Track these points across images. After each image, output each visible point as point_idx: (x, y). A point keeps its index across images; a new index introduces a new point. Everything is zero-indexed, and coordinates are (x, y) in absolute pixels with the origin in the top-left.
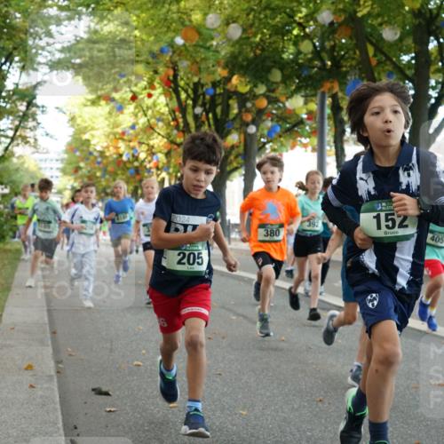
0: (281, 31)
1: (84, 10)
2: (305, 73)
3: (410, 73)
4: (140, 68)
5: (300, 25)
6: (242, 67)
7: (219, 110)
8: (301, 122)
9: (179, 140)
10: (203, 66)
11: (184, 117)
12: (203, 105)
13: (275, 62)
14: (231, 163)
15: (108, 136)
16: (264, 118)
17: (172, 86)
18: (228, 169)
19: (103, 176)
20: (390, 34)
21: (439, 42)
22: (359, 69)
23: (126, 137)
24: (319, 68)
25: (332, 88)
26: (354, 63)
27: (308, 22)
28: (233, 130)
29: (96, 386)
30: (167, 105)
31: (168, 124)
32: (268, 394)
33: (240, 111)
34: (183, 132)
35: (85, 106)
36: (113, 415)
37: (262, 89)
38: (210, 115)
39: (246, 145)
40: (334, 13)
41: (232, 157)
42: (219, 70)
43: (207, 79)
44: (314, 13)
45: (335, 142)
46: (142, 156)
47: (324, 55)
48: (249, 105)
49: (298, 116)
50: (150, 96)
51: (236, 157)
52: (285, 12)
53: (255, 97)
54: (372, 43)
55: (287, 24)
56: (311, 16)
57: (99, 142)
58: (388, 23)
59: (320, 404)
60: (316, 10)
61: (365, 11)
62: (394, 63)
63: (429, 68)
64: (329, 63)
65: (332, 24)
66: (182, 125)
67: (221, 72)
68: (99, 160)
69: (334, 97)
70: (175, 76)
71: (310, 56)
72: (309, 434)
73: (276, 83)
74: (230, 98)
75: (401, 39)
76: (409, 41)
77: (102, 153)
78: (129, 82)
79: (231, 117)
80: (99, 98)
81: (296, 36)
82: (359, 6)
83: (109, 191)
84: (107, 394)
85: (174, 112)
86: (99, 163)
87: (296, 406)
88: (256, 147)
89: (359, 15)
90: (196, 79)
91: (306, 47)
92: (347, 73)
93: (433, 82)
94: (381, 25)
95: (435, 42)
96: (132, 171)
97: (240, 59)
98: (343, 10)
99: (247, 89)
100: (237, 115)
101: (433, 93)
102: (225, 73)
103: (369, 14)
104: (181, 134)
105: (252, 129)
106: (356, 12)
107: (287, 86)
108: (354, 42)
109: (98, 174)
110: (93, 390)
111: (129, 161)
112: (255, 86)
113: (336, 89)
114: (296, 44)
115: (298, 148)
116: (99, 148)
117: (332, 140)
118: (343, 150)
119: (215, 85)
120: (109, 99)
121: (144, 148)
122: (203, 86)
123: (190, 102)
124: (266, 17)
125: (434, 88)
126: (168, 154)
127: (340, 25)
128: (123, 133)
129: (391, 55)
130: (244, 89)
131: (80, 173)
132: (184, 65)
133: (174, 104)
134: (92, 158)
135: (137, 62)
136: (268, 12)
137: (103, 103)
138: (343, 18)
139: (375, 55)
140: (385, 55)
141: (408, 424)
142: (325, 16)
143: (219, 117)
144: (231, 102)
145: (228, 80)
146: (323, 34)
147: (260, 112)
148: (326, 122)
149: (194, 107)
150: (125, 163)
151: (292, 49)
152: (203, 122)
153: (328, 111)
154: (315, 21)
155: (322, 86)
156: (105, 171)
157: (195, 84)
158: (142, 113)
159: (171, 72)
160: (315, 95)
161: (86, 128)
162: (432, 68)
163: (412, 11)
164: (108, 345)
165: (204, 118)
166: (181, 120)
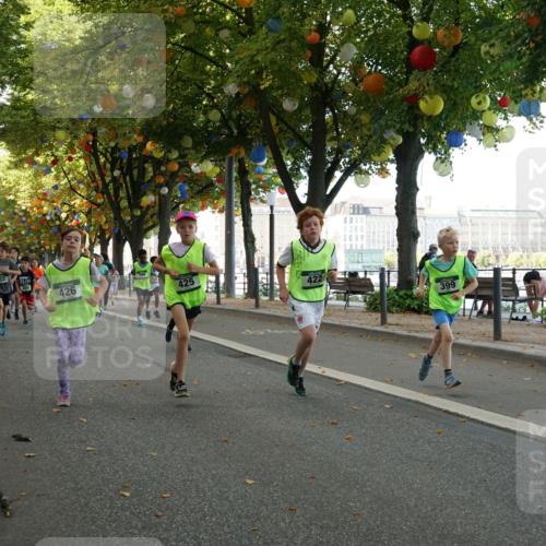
0: (192, 101)
1: (7, 78)
2: (214, 139)
3: (308, 140)
4: (61, 134)
5: (208, 95)
6: (155, 134)
7: (135, 172)
8: (211, 184)
9: (100, 201)
10: (119, 132)
11: (103, 179)
12: (121, 169)
13: (186, 129)
14: (147, 222)
15: (31, 197)
16: (177, 180)
17: (91, 151)
18: (145, 227)
19: (27, 234)
20: (289, 105)
21: (333, 112)
22: (263, 136)
23: (48, 198)
24: (227, 136)
25: (239, 153)
26: (258, 131)
27: (216, 93)
28: (149, 192)
29: (15, 433)
30: (86, 168)
31: (88, 186)
32: (178, 436)
33: (155, 175)
34: (103, 193)
35: (9, 168)
36: (31, 460)
37: (175, 154)
38: (128, 178)
39: (160, 205)
40: (239, 86)
41: (148, 216)
42: (135, 136)
43: (124, 144)
44: (222, 85)
45: (241, 203)
46: (64, 215)
47: (231, 123)
48: (163, 168)
49: (208, 178)
50: (70, 159)
51: (152, 216)
52: (195, 84)
53: (169, 161)
54: (274, 114)
55: (197, 95)
56: (219, 88)
57: (24, 203)
58: (288, 95)
59: (225, 444)
60: (223, 83)
61: (267, 84)
62: (294, 131)
63: (325, 137)
64: (236, 131)
65: (238, 94)
66: (101, 186)
67: (136, 139)
68: (24, 219)
69: (241, 162)
70: (95, 141)
71: (218, 124)
72: (214, 472)
73: (187, 149)
74: (146, 162)
75: (300, 109)
76: (307, 112)
77: (26, 212)
78: (51, 147)
79: (146, 180)
80: (21, 161)
81: (206, 106)
82: (262, 79)
83: (33, 248)
84: (26, 440)
85: (93, 174)
86: (23, 222)
87: (203, 447)
88: (169, 207)
89: (262, 87)
90: (112, 144)
91: (215, 115)
92: (251, 140)
93: (329, 149)
94: (282, 96)
95: (331, 114)
96: (56, 230)
97: (154, 127)
98: (248, 83)
99: (162, 154)
100: (152, 177)
101: (329, 159)
102: (140, 139)
103: (271, 87)
104: (100, 195)
105: (165, 190)
106: (259, 85)
107: (198, 152)
108: (258, 112)
109: (23, 232)
110: (14, 436)
111: (52, 220)
112: (170, 151)
113: (243, 154)
114: (205, 113)
115: (209, 209)
116: (24, 208)
117: (239, 201)
118: (249, 210)
119: (132, 149)
120: (32, 163)
121: (66, 208)
122: (119, 150)
123: (108, 166)
124: (178, 88)
125: (330, 154)
126: (88, 214)
127: (246, 96)
128: (45, 194)
129: (292, 124)
130: (159, 155)
131: (5, 231)
132: (102, 131)
133: (94, 168)
134: (17, 217)
135: (59, 128)
136: (180, 84)
137: (26, 165)
138: (247, 90)
139: (277, 124)
140: (286, 124)
141: (303, 460)
142: (231, 89)
143: (135, 179)
144: (146, 165)
145: (143, 145)
146: (230, 105)
147: (173, 175)
148: (234, 185)
149: (112, 170)
150: (48, 222)
151: (202, 118)
152: (121, 185)
153: (235, 174)
154: (222, 92)
155: (230, 152)
156: (29, 230)
157: (112, 148)
158: (62, 174)
159: (91, 137)
160: (224, 160)
161: (10, 189)
162: (328, 137)
163: (309, 85)
164: (30, 394)
165: (121, 181)
166: (100, 183)
